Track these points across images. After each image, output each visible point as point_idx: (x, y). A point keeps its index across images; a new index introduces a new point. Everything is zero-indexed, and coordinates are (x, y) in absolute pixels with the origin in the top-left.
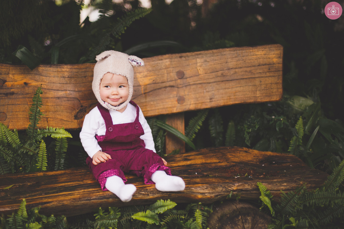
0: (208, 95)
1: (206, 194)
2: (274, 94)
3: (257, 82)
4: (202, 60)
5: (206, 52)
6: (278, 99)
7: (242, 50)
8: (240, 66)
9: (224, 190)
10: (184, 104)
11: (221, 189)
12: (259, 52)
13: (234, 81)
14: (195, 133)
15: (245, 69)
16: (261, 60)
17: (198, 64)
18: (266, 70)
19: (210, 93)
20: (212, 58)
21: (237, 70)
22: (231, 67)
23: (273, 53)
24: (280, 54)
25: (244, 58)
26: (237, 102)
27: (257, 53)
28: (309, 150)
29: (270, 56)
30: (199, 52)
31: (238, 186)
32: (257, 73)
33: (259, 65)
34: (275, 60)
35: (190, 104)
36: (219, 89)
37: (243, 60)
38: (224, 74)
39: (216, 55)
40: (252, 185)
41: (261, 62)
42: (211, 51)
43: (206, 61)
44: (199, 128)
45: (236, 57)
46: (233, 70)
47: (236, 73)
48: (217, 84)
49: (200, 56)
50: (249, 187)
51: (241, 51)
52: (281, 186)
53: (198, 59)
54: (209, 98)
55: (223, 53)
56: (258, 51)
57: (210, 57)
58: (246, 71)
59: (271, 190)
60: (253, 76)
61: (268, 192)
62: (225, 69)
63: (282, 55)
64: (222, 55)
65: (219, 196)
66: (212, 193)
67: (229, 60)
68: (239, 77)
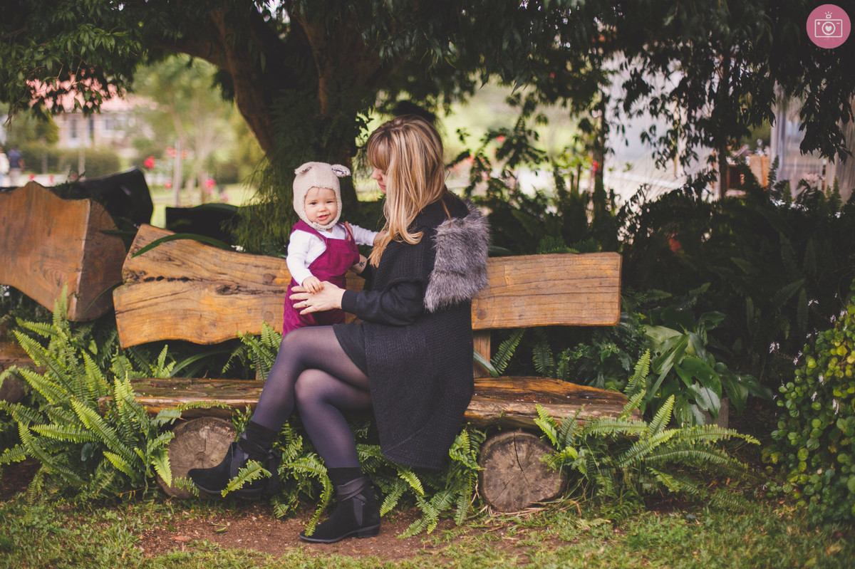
0: (516, 311)
1: (473, 412)
2: (607, 315)
3: (583, 299)
4: (512, 267)
5: (517, 257)
6: (611, 323)
7: (564, 257)
8: (561, 277)
9: (496, 409)
10: (486, 319)
11: (493, 408)
12: (588, 261)
13: (552, 296)
14: (507, 361)
15: (568, 281)
16: (589, 271)
17: (506, 272)
18: (597, 284)
19: (519, 309)
20: (524, 265)
21: (556, 282)
22: (549, 278)
23: (606, 262)
24: (617, 265)
25: (567, 267)
26: (555, 323)
27: (585, 262)
28: (656, 395)
29: (603, 267)
30: (508, 258)
31: (513, 407)
32: (584, 288)
33: (586, 278)
34: (609, 272)
35: (493, 321)
36: (532, 305)
37: (565, 270)
38: (539, 286)
39: (529, 261)
40: (531, 407)
41: (590, 275)
42: (523, 257)
43: (516, 269)
44: (512, 355)
45: (556, 266)
46: (552, 282)
47: (555, 285)
48: (529, 298)
49: (508, 262)
50: (527, 410)
51: (562, 259)
52: (567, 412)
53: (506, 266)
54: (518, 314)
55: (538, 260)
56: (586, 260)
57: (522, 264)
58: (569, 284)
59: (554, 417)
60: (579, 291)
61: (551, 419)
62: (542, 279)
63: (619, 267)
64: (538, 262)
65: (490, 417)
66: (481, 411)
67: (547, 269)
68: (559, 291)
